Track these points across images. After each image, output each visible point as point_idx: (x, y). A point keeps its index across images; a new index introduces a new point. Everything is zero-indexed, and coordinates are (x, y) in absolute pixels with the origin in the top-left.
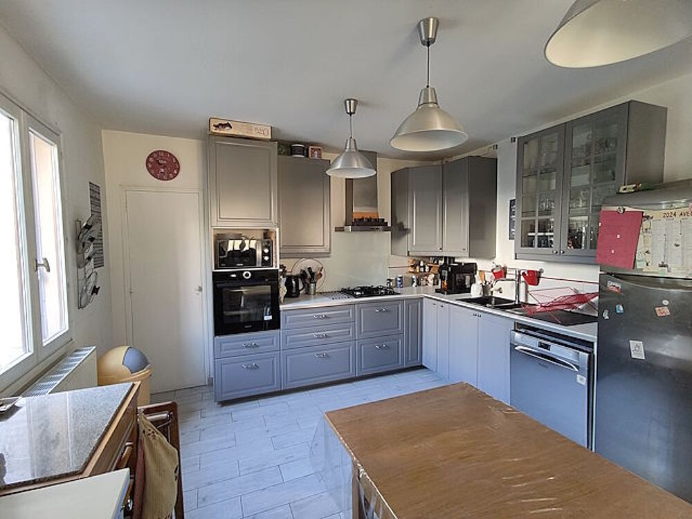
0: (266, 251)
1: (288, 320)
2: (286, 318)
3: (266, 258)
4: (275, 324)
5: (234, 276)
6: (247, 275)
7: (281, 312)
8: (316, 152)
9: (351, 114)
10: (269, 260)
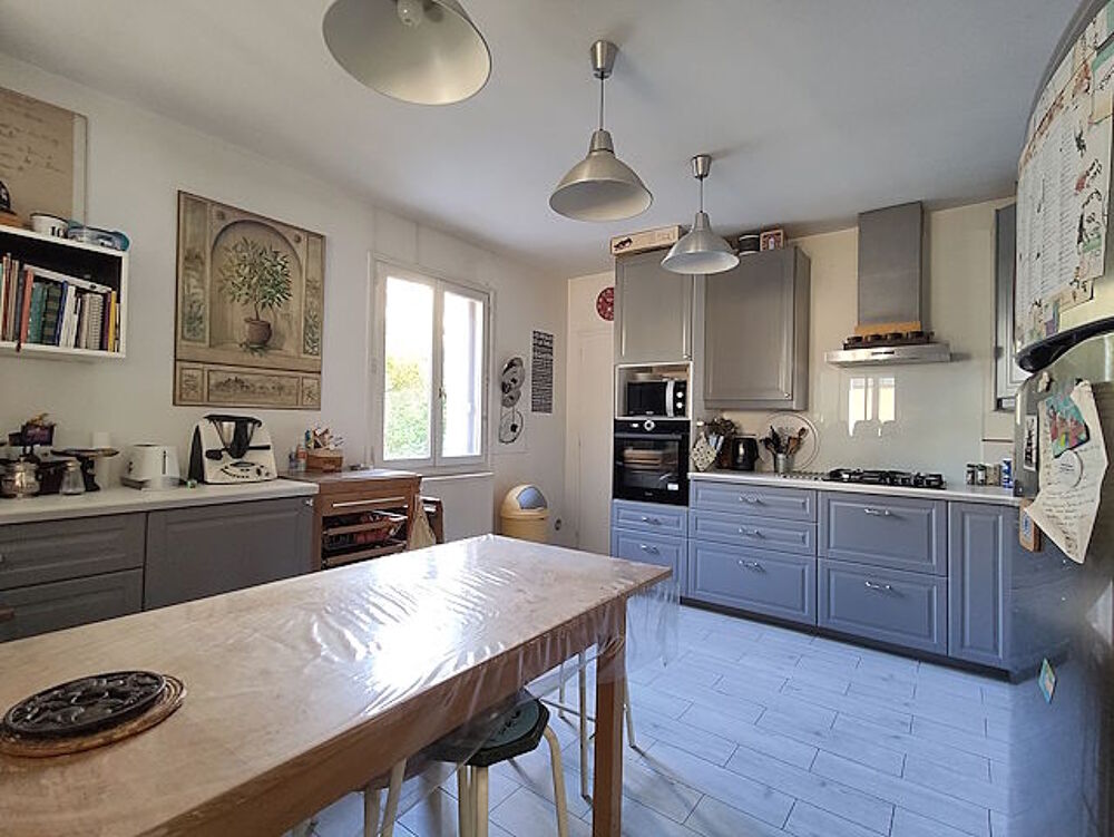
0: (680, 395)
1: (700, 496)
2: (697, 494)
3: (680, 405)
4: (681, 498)
5: (635, 425)
6: (649, 425)
7: (691, 482)
8: (772, 240)
9: (701, 177)
10: (684, 407)
